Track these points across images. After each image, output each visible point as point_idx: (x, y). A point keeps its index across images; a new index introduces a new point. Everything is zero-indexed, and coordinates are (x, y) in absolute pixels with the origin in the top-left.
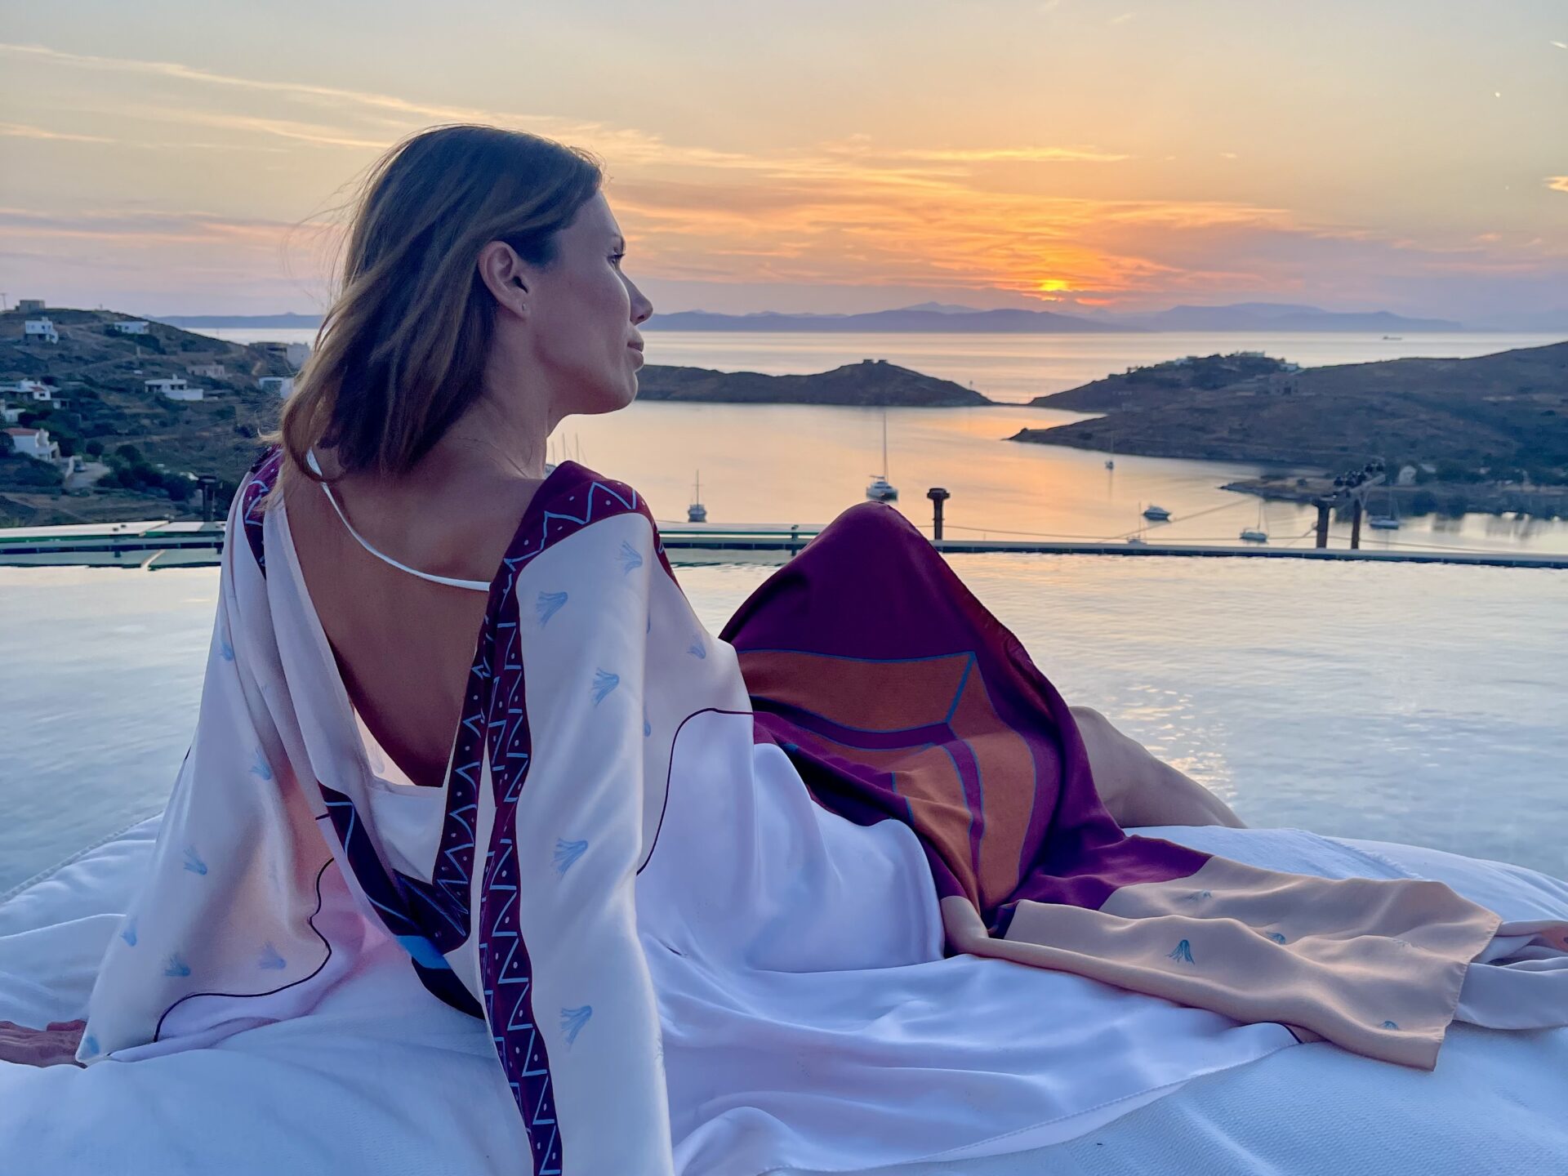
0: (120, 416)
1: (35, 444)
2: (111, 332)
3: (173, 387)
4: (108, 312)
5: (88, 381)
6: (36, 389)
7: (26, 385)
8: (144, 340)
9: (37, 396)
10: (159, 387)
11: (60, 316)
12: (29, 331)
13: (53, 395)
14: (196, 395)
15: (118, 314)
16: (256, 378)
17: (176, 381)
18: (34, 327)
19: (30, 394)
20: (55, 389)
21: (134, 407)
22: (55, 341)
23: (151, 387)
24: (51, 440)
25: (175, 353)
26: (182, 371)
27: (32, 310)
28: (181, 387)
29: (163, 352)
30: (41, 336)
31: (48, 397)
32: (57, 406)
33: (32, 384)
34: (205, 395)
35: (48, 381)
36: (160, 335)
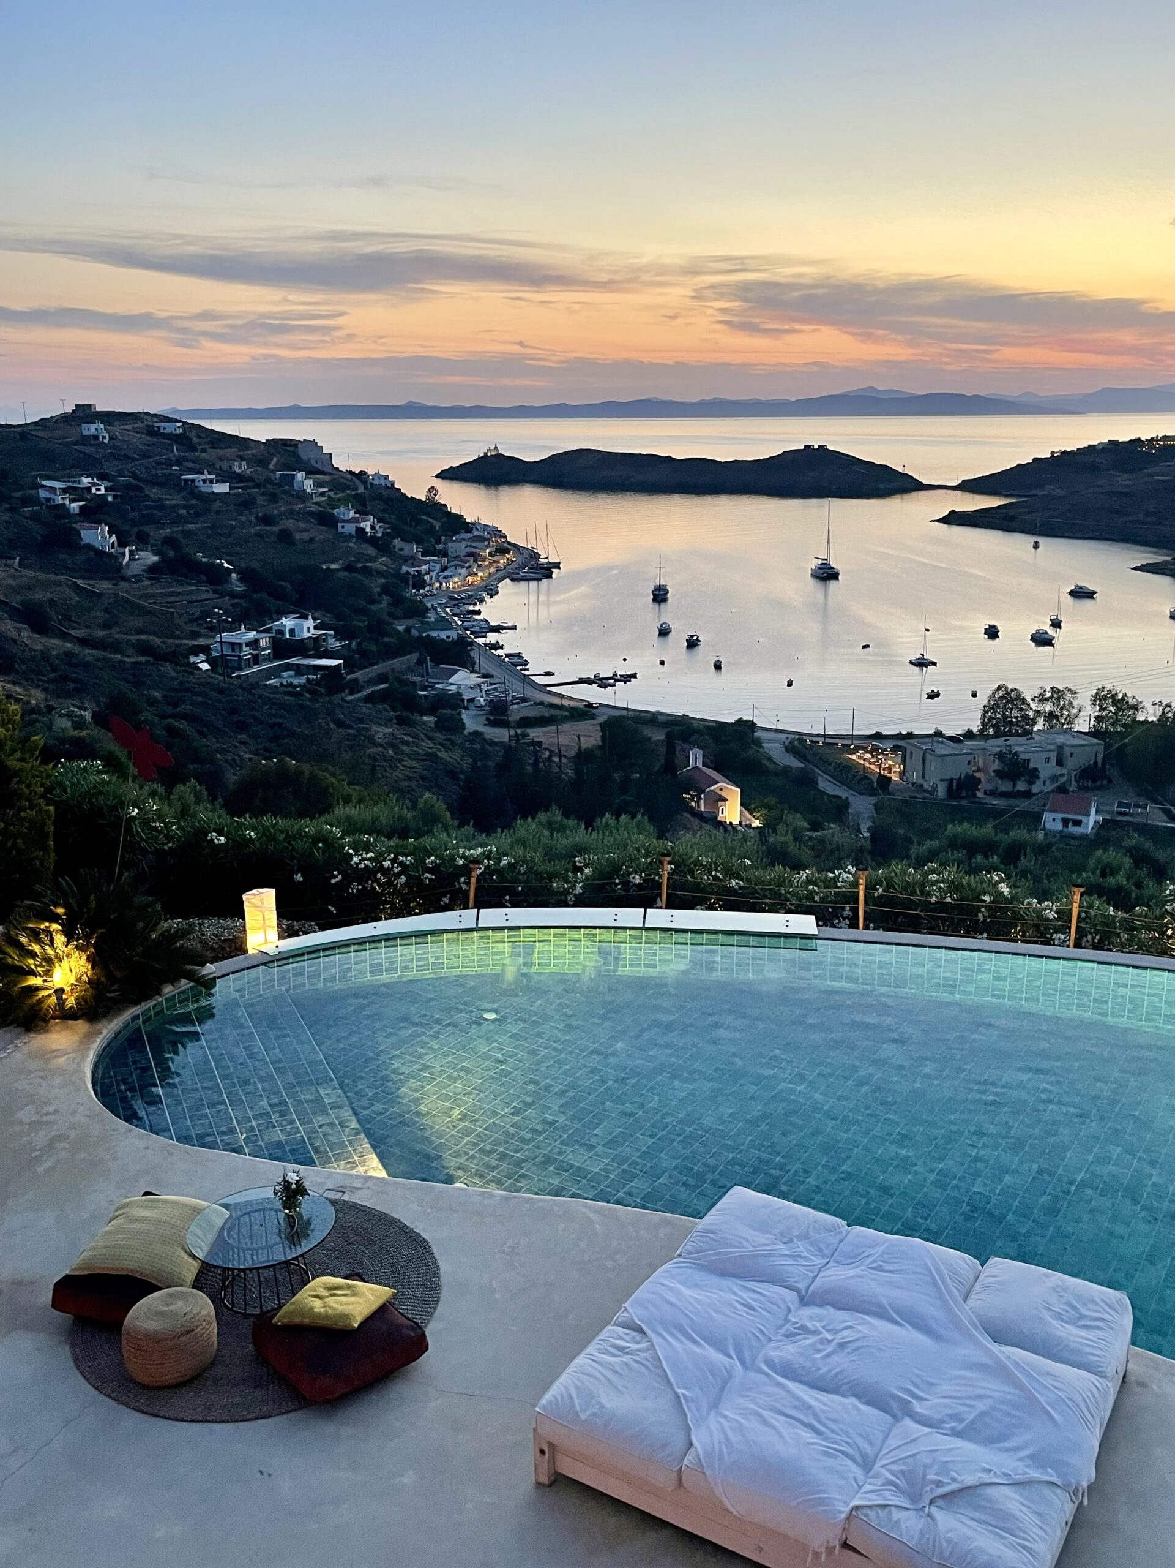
0: (162, 507)
1: (100, 537)
2: (152, 432)
3: (204, 481)
4: (148, 414)
5: (134, 476)
6: (94, 484)
7: (86, 481)
8: (179, 439)
9: (94, 490)
10: (193, 481)
11: (109, 418)
12: (85, 433)
13: (106, 489)
14: (223, 488)
15: (155, 416)
16: (274, 472)
17: (207, 476)
18: (92, 429)
19: (89, 489)
20: (109, 484)
21: (174, 499)
22: (106, 441)
23: (186, 481)
24: (110, 533)
25: (204, 450)
26: (212, 467)
27: (86, 414)
28: (211, 481)
29: (195, 450)
30: (96, 437)
31: (103, 491)
32: (110, 499)
33: (89, 480)
34: (231, 488)
35: (102, 477)
36: (192, 434)
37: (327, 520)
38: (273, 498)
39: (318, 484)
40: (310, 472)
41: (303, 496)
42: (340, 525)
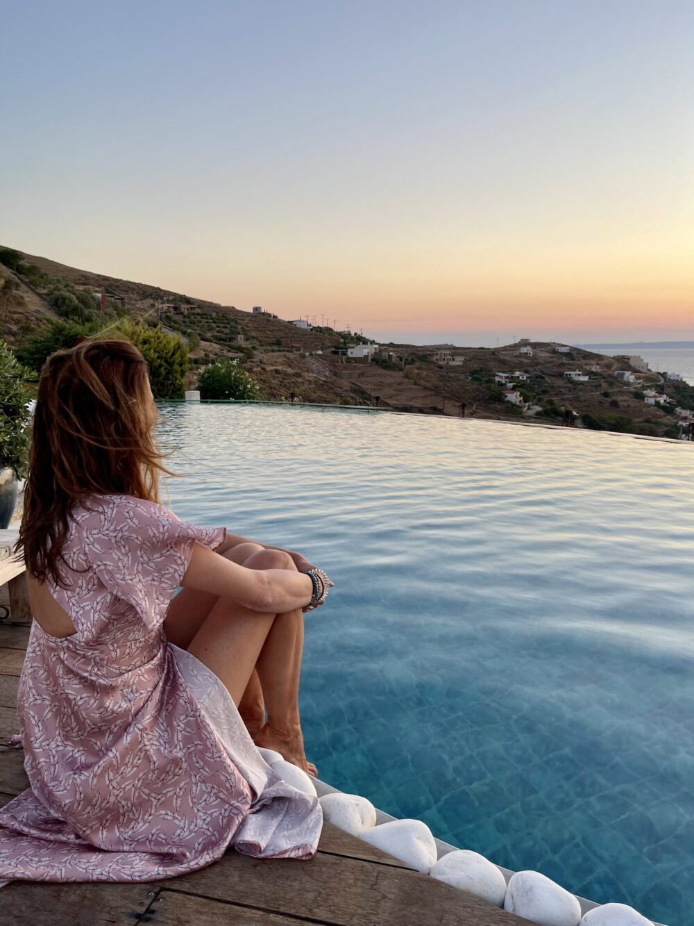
0: (553, 387)
1: (514, 397)
2: (554, 352)
3: (576, 375)
4: (554, 343)
5: (542, 372)
6: (521, 375)
7: (517, 374)
8: (566, 354)
9: (521, 378)
10: (570, 375)
11: (535, 345)
12: (522, 351)
13: (527, 378)
14: (586, 378)
15: (558, 344)
16: (614, 371)
17: (577, 372)
18: (524, 350)
19: (518, 377)
20: (528, 375)
21: (559, 382)
22: (531, 355)
23: (567, 375)
24: (520, 396)
25: (578, 360)
26: (580, 368)
27: (525, 343)
28: (579, 375)
29: (574, 360)
30: (526, 354)
31: (525, 378)
32: (528, 381)
33: (519, 373)
34: (589, 378)
35: (526, 372)
36: (574, 353)
37: (639, 396)
38: (611, 384)
39: (638, 378)
40: (635, 371)
41: (628, 384)
42: (646, 399)
